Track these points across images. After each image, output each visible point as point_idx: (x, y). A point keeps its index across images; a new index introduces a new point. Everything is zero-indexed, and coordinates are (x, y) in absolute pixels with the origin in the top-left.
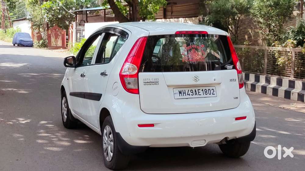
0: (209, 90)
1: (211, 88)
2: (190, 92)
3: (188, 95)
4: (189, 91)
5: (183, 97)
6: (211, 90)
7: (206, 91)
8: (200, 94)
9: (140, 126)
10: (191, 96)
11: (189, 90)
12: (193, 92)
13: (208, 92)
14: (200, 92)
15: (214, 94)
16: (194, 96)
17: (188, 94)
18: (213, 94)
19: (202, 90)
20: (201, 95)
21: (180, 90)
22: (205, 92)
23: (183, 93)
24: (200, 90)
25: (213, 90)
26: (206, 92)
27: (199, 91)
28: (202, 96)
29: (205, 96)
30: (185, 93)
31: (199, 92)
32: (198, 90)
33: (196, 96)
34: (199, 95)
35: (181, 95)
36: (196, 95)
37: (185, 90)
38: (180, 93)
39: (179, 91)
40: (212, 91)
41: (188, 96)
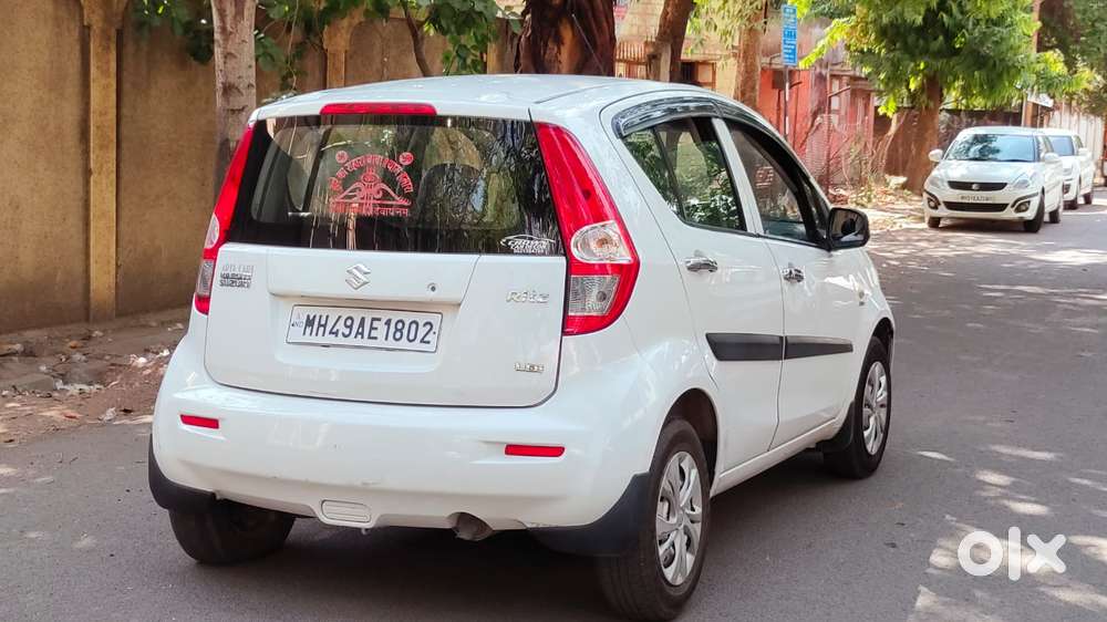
0: (414, 326)
1: (422, 319)
2: (341, 327)
3: (331, 333)
4: (342, 322)
5: (313, 339)
6: (421, 324)
7: (400, 325)
8: (374, 334)
9: (188, 420)
10: (340, 340)
11: (340, 317)
12: (351, 327)
13: (405, 332)
14: (376, 329)
15: (428, 342)
16: (351, 341)
17: (334, 330)
18: (422, 341)
19: (388, 323)
20: (376, 338)
21: (312, 312)
22: (397, 330)
23: (320, 325)
24: (379, 320)
25: (428, 327)
26: (401, 331)
27: (376, 324)
28: (381, 342)
29: (391, 343)
30: (325, 326)
31: (372, 328)
32: (373, 319)
33: (359, 341)
34: (370, 337)
35: (308, 330)
36: (360, 336)
37: (327, 317)
38: (310, 322)
39: (308, 316)
40: (422, 331)
41: (330, 339)
